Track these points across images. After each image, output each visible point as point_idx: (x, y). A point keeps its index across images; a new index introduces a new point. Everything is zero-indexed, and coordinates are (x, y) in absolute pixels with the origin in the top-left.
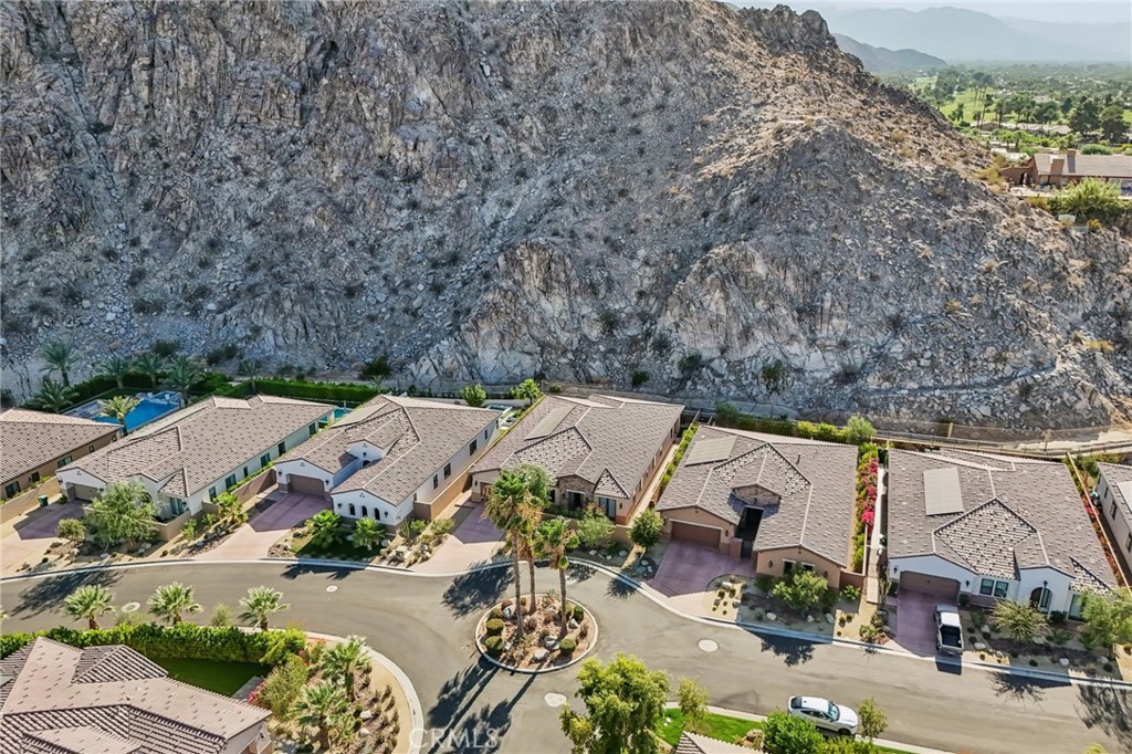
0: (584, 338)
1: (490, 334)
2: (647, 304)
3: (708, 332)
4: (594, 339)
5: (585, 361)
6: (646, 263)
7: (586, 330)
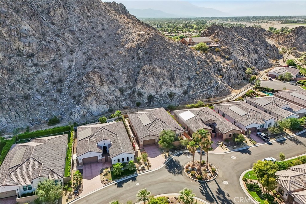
0: (116, 97)
1: (92, 101)
2: (129, 84)
3: (152, 88)
4: (119, 96)
5: (120, 103)
6: (123, 73)
7: (116, 94)
